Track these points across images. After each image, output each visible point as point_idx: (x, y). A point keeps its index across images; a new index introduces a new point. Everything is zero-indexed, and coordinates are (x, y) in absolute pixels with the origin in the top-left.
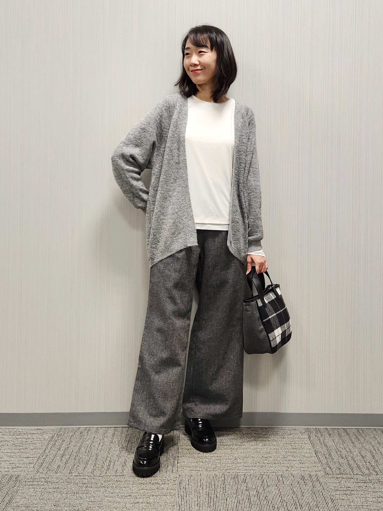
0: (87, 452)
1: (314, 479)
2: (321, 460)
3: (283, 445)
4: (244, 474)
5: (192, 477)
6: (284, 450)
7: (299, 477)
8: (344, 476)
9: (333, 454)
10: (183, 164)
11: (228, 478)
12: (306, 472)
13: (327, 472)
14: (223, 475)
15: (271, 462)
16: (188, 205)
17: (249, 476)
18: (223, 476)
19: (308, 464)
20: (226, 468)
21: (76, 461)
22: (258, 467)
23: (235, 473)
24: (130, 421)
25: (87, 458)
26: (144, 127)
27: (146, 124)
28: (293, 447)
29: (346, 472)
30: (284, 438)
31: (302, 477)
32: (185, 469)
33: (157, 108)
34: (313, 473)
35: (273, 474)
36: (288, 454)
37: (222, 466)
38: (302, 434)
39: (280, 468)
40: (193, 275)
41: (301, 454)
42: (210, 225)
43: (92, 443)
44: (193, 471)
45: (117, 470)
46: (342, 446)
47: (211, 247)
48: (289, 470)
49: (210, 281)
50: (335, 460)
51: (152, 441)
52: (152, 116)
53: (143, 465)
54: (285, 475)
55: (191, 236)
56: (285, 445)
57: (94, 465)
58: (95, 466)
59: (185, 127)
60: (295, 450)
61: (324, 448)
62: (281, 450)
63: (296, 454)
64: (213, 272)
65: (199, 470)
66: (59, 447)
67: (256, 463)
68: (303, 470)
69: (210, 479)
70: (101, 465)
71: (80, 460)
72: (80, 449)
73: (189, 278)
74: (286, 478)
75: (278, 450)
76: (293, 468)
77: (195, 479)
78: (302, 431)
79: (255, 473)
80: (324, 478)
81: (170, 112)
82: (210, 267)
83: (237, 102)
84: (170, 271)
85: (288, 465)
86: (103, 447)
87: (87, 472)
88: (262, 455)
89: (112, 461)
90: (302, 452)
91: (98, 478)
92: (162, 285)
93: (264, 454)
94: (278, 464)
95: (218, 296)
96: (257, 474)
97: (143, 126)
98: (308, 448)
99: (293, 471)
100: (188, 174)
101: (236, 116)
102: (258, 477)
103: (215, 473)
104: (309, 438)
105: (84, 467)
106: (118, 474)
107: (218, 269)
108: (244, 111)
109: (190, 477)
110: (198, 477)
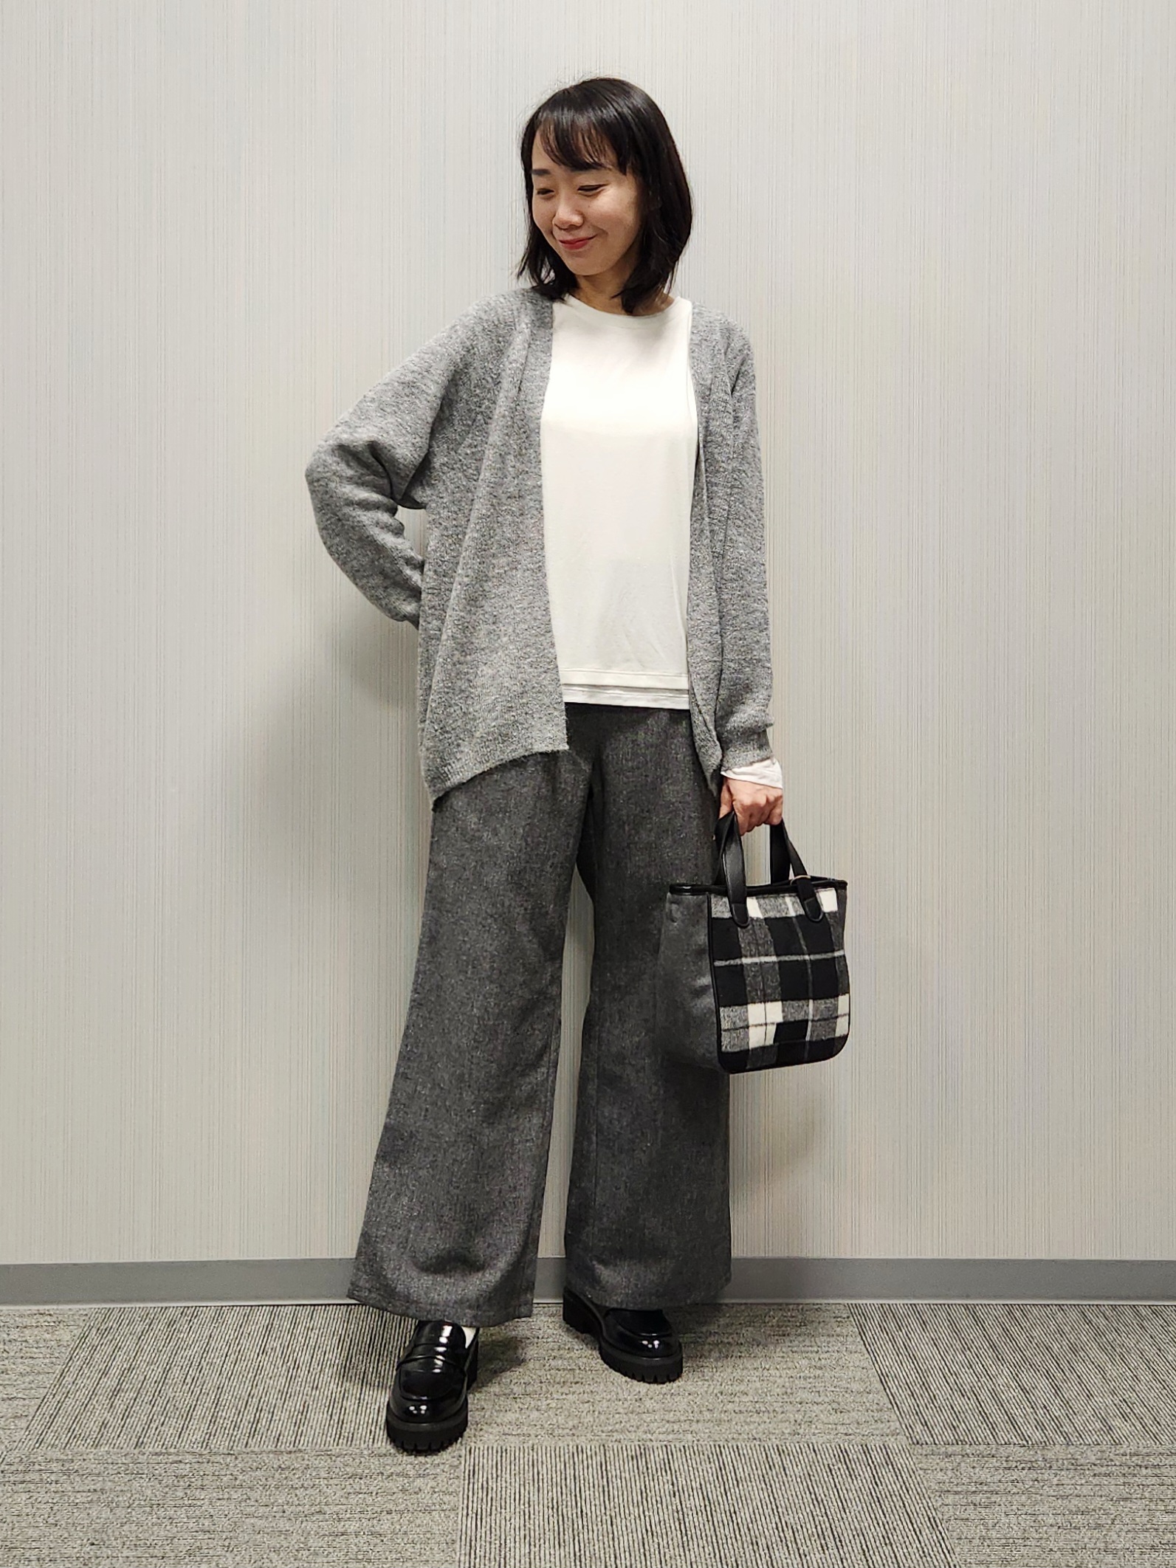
0: (189, 1380)
1: (878, 1458)
2: (898, 1402)
3: (783, 1357)
4: (666, 1446)
5: (508, 1455)
6: (785, 1372)
7: (831, 1451)
8: (968, 1450)
9: (935, 1382)
10: (531, 500)
11: (617, 1458)
12: (852, 1437)
13: (918, 1437)
14: (602, 1448)
15: (745, 1409)
16: (543, 626)
17: (680, 1450)
18: (602, 1451)
19: (860, 1413)
20: (610, 1428)
21: (155, 1408)
22: (707, 1425)
23: (637, 1443)
24: (358, 1286)
25: (190, 1400)
26: (411, 379)
27: (420, 370)
28: (814, 1363)
29: (974, 1436)
30: (784, 1335)
31: (842, 1451)
32: (487, 1432)
33: (458, 327)
34: (874, 1442)
35: (752, 1445)
36: (797, 1382)
37: (597, 1421)
38: (841, 1321)
39: (775, 1426)
40: (568, 847)
41: (838, 1384)
42: (617, 691)
43: (205, 1355)
44: (509, 1437)
45: (279, 1435)
46: (960, 1357)
47: (624, 762)
48: (801, 1431)
49: (629, 865)
50: (941, 1400)
51: (443, 1345)
52: (439, 348)
53: (418, 1418)
54: (789, 1448)
55: (548, 721)
56: (788, 1357)
57: (211, 1421)
58: (212, 1424)
59: (542, 390)
60: (818, 1372)
61: (908, 1365)
62: (776, 1371)
63: (823, 1384)
64: (636, 838)
65: (530, 1435)
66: (103, 1366)
67: (701, 1411)
68: (842, 1431)
69: (562, 1459)
70: (231, 1419)
71: (169, 1405)
72: (166, 1371)
73: (554, 854)
74: (792, 1457)
75: (766, 1373)
76: (814, 1426)
77: (517, 1460)
78: (839, 1315)
79: (698, 1440)
80: (908, 1455)
81: (501, 339)
82: (624, 823)
83: (696, 311)
84: (497, 835)
85: (798, 1417)
86: (236, 1366)
87: (189, 1442)
88: (718, 1387)
89: (264, 1407)
90: (840, 1379)
91: (222, 1461)
92: (471, 878)
93: (724, 1385)
94: (766, 1414)
95: (655, 913)
96: (703, 1443)
97: (409, 378)
98: (858, 1363)
99: (814, 1434)
100: (545, 533)
101: (695, 355)
102: (706, 1453)
103: (578, 1442)
104: (862, 1334)
105: (181, 1426)
106: (283, 1446)
107: (651, 830)
108: (717, 336)
109: (501, 1456)
110: (526, 1455)
